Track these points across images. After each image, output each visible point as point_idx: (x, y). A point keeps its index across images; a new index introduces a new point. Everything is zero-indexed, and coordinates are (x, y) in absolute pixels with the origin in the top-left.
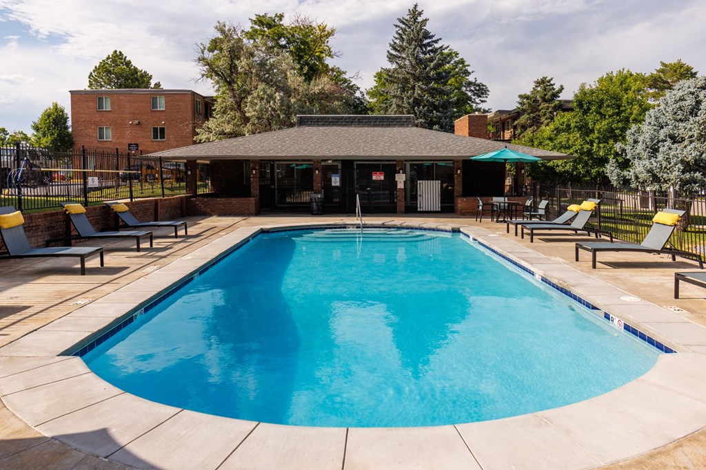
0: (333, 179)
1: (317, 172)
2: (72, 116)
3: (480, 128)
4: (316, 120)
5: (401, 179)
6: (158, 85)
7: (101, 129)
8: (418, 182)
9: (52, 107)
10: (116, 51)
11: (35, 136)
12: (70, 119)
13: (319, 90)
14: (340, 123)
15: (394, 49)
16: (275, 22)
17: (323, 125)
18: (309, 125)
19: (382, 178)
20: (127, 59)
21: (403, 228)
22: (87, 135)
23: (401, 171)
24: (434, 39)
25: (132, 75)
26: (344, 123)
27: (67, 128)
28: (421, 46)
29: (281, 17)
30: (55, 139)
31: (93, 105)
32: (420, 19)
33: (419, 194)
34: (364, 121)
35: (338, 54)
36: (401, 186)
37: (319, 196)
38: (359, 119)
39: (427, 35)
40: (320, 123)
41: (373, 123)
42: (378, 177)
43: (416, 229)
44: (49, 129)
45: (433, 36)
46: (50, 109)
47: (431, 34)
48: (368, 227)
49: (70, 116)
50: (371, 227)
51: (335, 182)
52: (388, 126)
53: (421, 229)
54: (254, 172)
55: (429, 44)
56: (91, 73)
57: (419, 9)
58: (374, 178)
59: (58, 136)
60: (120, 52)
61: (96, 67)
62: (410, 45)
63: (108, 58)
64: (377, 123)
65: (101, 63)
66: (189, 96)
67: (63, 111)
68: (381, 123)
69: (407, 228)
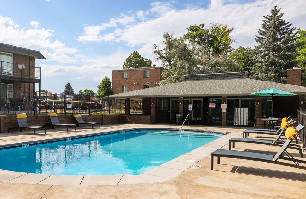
0: (189, 107)
1: (181, 103)
2: (112, 81)
3: (295, 77)
4: (193, 77)
5: (224, 107)
6: (155, 65)
7: (123, 87)
8: (235, 109)
9: (105, 78)
10: (135, 51)
11: (99, 91)
12: (112, 83)
13: (215, 61)
14: (205, 78)
15: (260, 34)
16: (200, 28)
17: (197, 80)
18: (190, 80)
19: (214, 106)
20: (139, 55)
21: (206, 132)
22: (118, 89)
23: (224, 103)
24: (288, 24)
25: (141, 61)
26: (207, 78)
27: (110, 87)
28: (278, 31)
29: (203, 25)
30: (105, 92)
31: (120, 76)
32: (279, 14)
33: (235, 115)
34: (219, 76)
35: (236, 41)
36: (224, 111)
37: (180, 116)
38: (215, 76)
39: (283, 23)
40: (195, 79)
41: (223, 77)
42: (212, 106)
43: (212, 132)
44: (103, 88)
45: (288, 23)
46: (104, 79)
47: (286, 22)
48: (190, 131)
49: (112, 82)
50: (191, 131)
51: (190, 109)
52: (232, 78)
53: (214, 133)
54: (152, 103)
55: (284, 29)
56: (125, 62)
57: (278, 9)
58: (210, 106)
59: (106, 90)
60: (137, 52)
61: (126, 59)
62: (269, 31)
63: (131, 55)
64: (226, 77)
65: (128, 57)
66: (159, 69)
67: (109, 80)
68: (228, 77)
69: (208, 132)
